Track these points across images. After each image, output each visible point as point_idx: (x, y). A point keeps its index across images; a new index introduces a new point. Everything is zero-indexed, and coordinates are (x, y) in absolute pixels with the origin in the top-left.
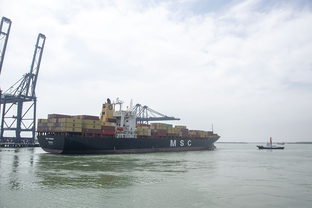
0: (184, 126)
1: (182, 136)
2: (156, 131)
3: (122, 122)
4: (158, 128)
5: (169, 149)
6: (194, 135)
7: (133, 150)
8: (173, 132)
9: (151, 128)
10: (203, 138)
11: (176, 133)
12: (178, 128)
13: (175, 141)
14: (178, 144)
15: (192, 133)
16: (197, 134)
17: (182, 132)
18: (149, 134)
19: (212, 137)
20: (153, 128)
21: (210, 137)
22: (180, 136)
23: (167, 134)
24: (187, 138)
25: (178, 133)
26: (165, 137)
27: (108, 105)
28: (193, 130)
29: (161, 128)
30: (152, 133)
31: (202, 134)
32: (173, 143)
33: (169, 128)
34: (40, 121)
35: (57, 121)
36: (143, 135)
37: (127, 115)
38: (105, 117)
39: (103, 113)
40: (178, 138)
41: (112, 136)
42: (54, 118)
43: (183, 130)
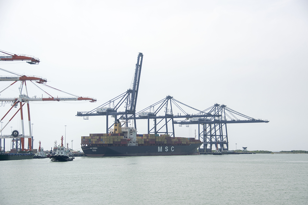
1: (166, 143)
2: (148, 140)
4: (149, 138)
5: (157, 154)
6: (176, 142)
7: (136, 154)
8: (160, 140)
9: (144, 137)
10: (185, 144)
11: (162, 141)
12: (163, 136)
13: (161, 147)
14: (164, 149)
15: (175, 140)
16: (179, 141)
17: (166, 140)
18: (143, 143)
19: (194, 143)
20: (146, 138)
21: (192, 143)
22: (165, 143)
23: (156, 142)
24: (170, 144)
26: (154, 144)
27: (119, 124)
30: (145, 142)
31: (183, 140)
32: (160, 149)
33: (157, 137)
34: (83, 138)
35: (100, 138)
36: (141, 143)
37: (131, 130)
38: (117, 132)
39: (116, 130)
40: (163, 145)
41: (125, 145)
42: (97, 136)
43: (167, 138)
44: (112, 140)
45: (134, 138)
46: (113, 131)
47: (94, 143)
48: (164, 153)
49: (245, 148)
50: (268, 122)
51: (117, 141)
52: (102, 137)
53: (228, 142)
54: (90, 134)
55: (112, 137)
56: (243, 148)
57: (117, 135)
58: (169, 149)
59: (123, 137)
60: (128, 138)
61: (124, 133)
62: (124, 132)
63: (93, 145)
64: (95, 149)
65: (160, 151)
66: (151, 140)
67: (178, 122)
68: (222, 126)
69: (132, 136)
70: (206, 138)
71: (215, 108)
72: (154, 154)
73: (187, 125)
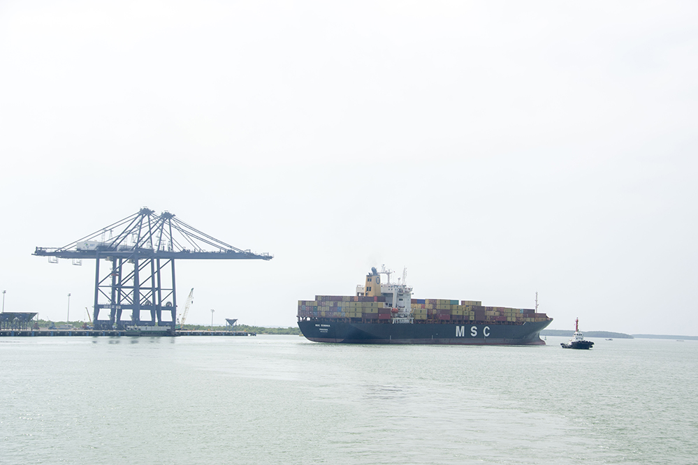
0: (477, 302)
1: (473, 319)
2: (434, 312)
3: (395, 301)
4: (438, 307)
5: (455, 340)
6: (494, 317)
7: (409, 340)
8: (460, 313)
9: (427, 306)
10: (513, 322)
11: (465, 314)
12: (466, 304)
13: (463, 327)
14: (468, 332)
15: (492, 313)
16: (501, 315)
17: (473, 312)
18: (425, 317)
19: (533, 320)
20: (431, 307)
21: (528, 320)
22: (471, 319)
23: (451, 316)
24: (482, 322)
25: (467, 315)
26: (447, 321)
27: (373, 276)
28: (492, 308)
29: (443, 307)
30: (428, 315)
31: (509, 315)
32: (460, 331)
33: (455, 307)
34: (302, 304)
35: (335, 305)
36: (420, 318)
37: (400, 291)
38: (371, 294)
39: (368, 289)
40: (467, 323)
41: (387, 322)
42: (330, 301)
43: (477, 308)
44: (360, 310)
45: (407, 308)
46: (364, 291)
47: (323, 314)
48: (467, 340)
49: (231, 322)
50: (271, 258)
51: (370, 312)
52: (339, 304)
53: (175, 306)
54: (317, 297)
55: (359, 304)
56: (228, 320)
57: (371, 299)
58: (480, 331)
59: (383, 305)
60: (394, 306)
61: (385, 297)
62: (385, 294)
63: (322, 320)
64: (325, 327)
65: (460, 335)
66: (443, 311)
67: (48, 251)
68: (159, 268)
69: (401, 303)
70: (119, 294)
71: (141, 221)
72: (447, 340)
73: (76, 260)
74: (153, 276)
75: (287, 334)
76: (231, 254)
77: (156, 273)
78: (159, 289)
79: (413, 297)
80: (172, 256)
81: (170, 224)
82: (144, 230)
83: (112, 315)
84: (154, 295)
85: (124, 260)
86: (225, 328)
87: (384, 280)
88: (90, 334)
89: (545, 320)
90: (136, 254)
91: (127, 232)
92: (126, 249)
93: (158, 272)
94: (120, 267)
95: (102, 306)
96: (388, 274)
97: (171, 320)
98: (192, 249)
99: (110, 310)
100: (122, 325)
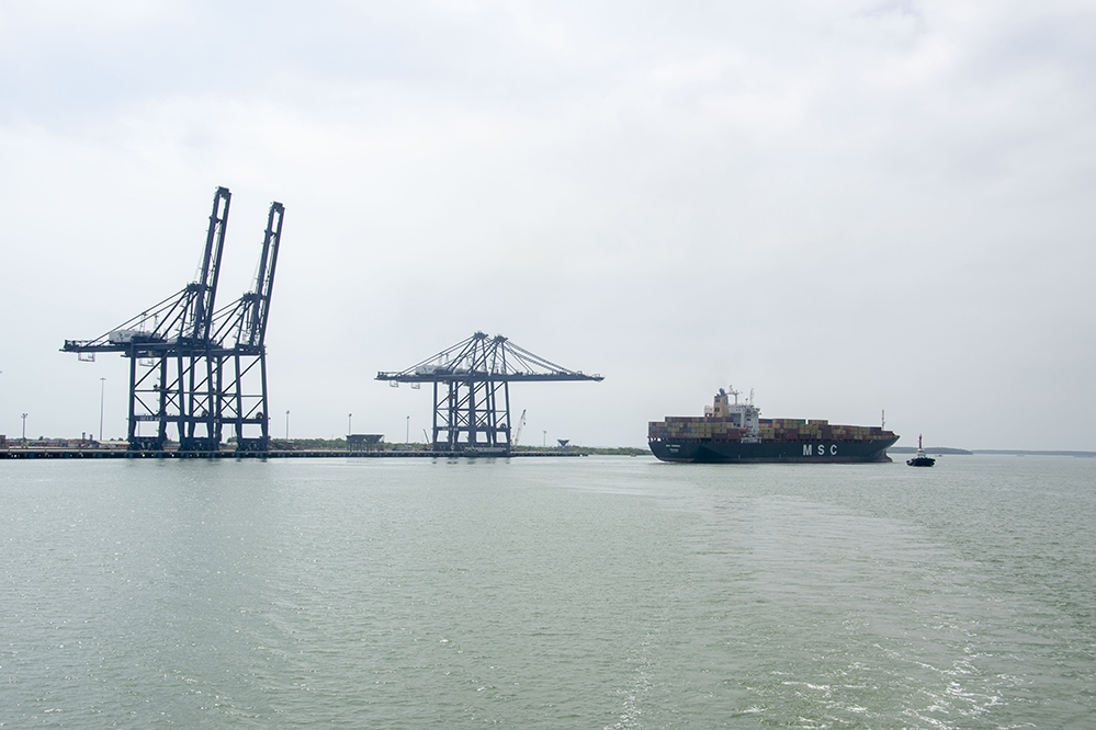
0: (823, 421)
1: (820, 438)
2: (782, 431)
3: (743, 421)
4: (785, 426)
5: (802, 459)
6: (841, 436)
7: (757, 459)
8: (807, 432)
9: (774, 426)
10: (860, 440)
11: (812, 433)
12: (813, 423)
13: (810, 446)
14: (815, 450)
15: (839, 432)
16: (846, 433)
17: (820, 431)
18: (772, 437)
19: (880, 437)
20: (778, 426)
21: (875, 437)
22: (818, 438)
23: (799, 435)
24: (829, 440)
25: (814, 434)
26: (795, 440)
27: (721, 397)
28: (839, 426)
29: (790, 427)
30: (776, 435)
31: (856, 433)
32: (807, 450)
33: (802, 426)
34: (653, 425)
35: (685, 426)
36: (767, 438)
37: (748, 411)
38: (719, 415)
39: (717, 410)
40: (814, 442)
41: (736, 441)
42: (680, 422)
43: (823, 426)
44: (709, 430)
45: (755, 427)
46: (712, 412)
47: (674, 435)
48: (815, 459)
49: (563, 443)
50: (602, 379)
51: (720, 432)
52: (689, 425)
53: (509, 427)
54: (666, 418)
55: (709, 424)
56: (560, 441)
57: (720, 420)
58: (827, 450)
59: (731, 426)
60: (742, 426)
61: (732, 418)
62: (733, 415)
63: (673, 441)
64: (675, 448)
65: (808, 454)
66: (790, 431)
67: (389, 375)
68: (493, 391)
69: (750, 424)
70: (456, 416)
71: (475, 345)
72: (795, 459)
73: (415, 384)
74: (487, 398)
75: (618, 454)
76: (563, 376)
77: (490, 395)
78: (494, 411)
79: (760, 417)
80: (505, 378)
81: (503, 347)
82: (479, 354)
83: (450, 437)
84: (489, 417)
85: (460, 383)
86: (556, 449)
87: (731, 400)
88: (432, 455)
89: (892, 438)
90: (471, 378)
91: (462, 356)
92: (462, 373)
93: (493, 393)
94: (456, 391)
95: (441, 429)
96: (736, 395)
97: (506, 441)
98: (525, 372)
99: (447, 432)
100: (460, 446)
